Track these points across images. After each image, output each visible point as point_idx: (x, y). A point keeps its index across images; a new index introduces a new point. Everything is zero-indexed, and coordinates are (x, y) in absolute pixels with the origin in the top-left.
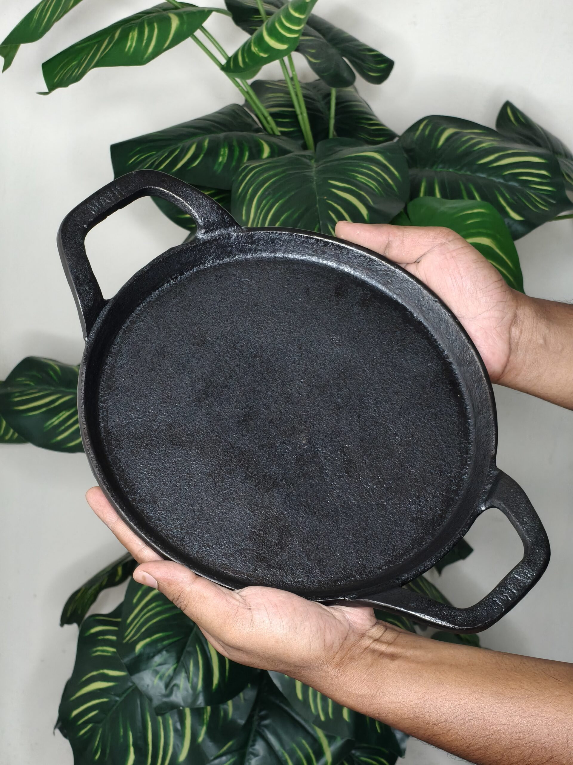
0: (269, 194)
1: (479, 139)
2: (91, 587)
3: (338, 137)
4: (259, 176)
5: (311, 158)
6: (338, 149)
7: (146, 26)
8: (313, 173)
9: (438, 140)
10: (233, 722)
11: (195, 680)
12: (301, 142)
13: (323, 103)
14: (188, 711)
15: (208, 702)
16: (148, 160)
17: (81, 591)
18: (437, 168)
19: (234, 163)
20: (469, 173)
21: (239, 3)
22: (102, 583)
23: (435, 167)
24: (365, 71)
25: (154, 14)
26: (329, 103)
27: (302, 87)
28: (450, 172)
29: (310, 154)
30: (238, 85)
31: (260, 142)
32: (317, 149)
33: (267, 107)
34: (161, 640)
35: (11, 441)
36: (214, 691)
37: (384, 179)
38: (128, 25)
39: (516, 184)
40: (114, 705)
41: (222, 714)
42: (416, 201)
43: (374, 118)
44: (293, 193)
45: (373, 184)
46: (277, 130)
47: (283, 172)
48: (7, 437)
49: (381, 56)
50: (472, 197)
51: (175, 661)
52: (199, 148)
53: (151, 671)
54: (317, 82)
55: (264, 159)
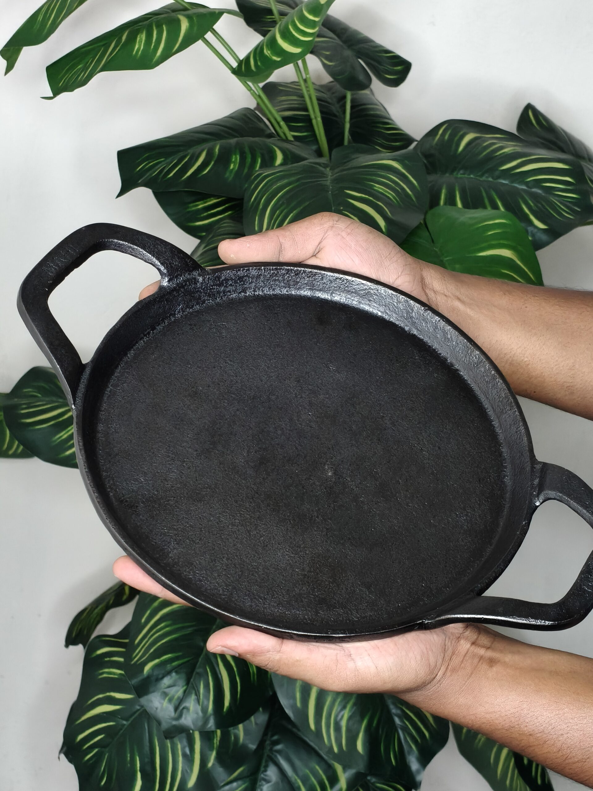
0: (283, 203)
1: (501, 145)
2: (97, 607)
3: (354, 144)
4: (272, 185)
5: (325, 166)
6: (353, 157)
7: (154, 28)
8: (329, 181)
9: (458, 145)
10: (244, 746)
11: (205, 703)
12: (314, 147)
13: (337, 106)
14: (197, 736)
15: (219, 725)
16: (157, 168)
17: (87, 611)
18: (457, 174)
19: (246, 170)
20: (490, 179)
21: (251, 3)
22: (108, 602)
23: (455, 173)
24: (382, 73)
25: (163, 16)
26: (344, 106)
27: (315, 89)
28: (472, 178)
29: (325, 162)
30: (250, 89)
31: (273, 147)
32: (332, 157)
33: (279, 111)
34: (171, 660)
35: (15, 456)
36: (224, 714)
37: (403, 189)
38: (136, 27)
39: (539, 191)
40: (121, 729)
41: (233, 738)
42: (436, 210)
43: (390, 121)
44: (307, 203)
45: (390, 194)
46: (290, 135)
47: (298, 180)
48: (11, 452)
49: (398, 57)
50: (495, 207)
51: (184, 684)
52: (210, 155)
53: (160, 694)
54: (331, 84)
55: (277, 166)
